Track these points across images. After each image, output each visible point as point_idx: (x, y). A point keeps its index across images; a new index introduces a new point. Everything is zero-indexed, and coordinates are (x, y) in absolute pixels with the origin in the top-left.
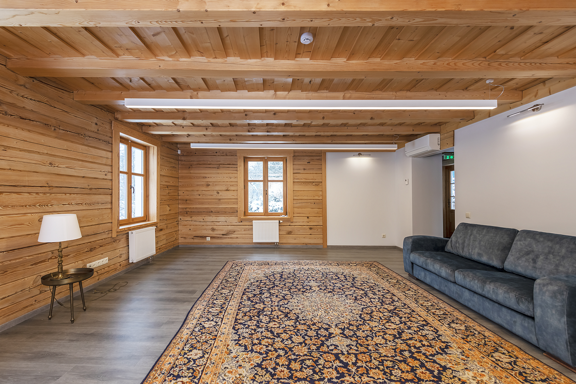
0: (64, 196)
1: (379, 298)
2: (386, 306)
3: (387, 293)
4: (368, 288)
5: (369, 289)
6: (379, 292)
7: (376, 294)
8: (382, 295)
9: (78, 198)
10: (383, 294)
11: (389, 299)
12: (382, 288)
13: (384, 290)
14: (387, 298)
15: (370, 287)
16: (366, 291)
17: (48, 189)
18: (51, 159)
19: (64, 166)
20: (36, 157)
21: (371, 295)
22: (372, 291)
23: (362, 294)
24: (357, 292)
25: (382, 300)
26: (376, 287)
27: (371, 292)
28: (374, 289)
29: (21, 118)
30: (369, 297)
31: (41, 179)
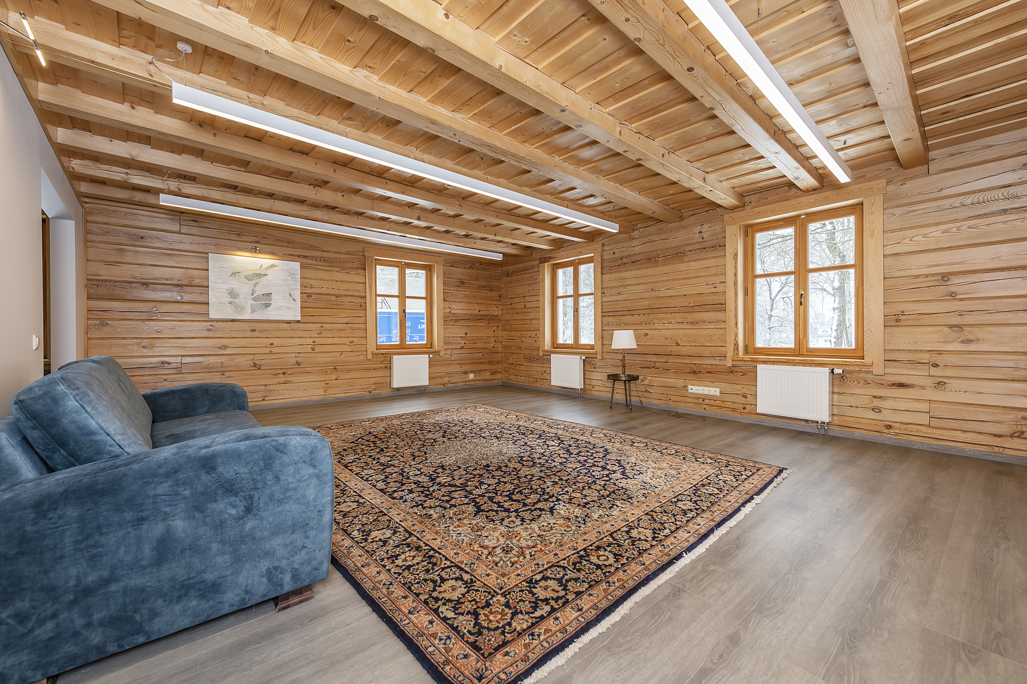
0: (664, 316)
1: (408, 478)
2: (396, 470)
3: (395, 491)
4: (434, 491)
5: (431, 489)
6: (410, 488)
7: (415, 483)
8: (404, 484)
9: (678, 317)
10: (404, 488)
11: (392, 480)
12: (406, 501)
13: (401, 498)
14: (395, 482)
15: (431, 494)
16: (433, 484)
17: (649, 310)
18: (652, 286)
19: (664, 289)
20: (643, 287)
21: (424, 479)
22: (425, 487)
23: (438, 477)
24: (449, 479)
25: (403, 476)
26: (419, 498)
27: (425, 485)
28: (422, 492)
29: (633, 262)
30: (425, 475)
31: (645, 303)
